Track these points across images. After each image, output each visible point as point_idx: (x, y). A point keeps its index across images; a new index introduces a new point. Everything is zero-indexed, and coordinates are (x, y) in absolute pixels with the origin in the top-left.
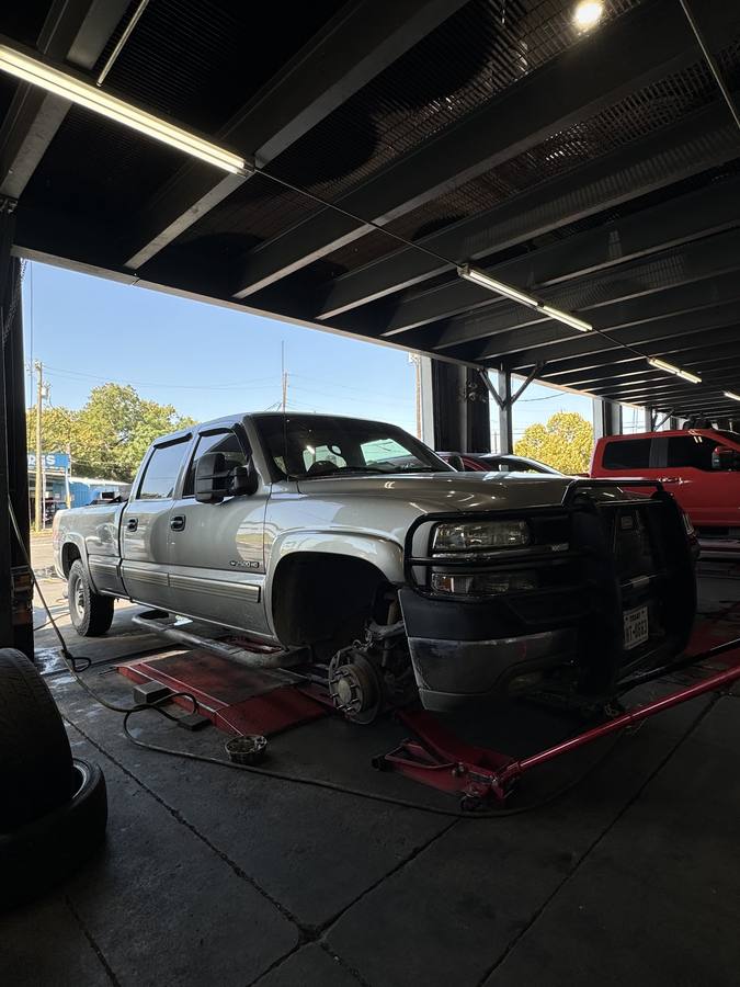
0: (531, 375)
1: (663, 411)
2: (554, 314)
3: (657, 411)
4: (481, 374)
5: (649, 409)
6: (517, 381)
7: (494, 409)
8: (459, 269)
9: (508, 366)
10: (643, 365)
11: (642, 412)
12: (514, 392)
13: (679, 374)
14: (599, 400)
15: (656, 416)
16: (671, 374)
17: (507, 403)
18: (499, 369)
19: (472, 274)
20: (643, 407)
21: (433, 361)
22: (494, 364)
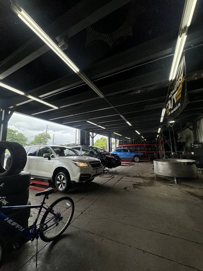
0: (97, 133)
2: (99, 126)
3: (117, 139)
4: (89, 133)
5: (115, 139)
6: (95, 134)
7: (91, 139)
8: (86, 121)
9: (93, 132)
10: (113, 133)
11: (114, 139)
12: (94, 136)
14: (108, 137)
17: (93, 138)
19: (88, 121)
21: (81, 130)
22: (91, 131)
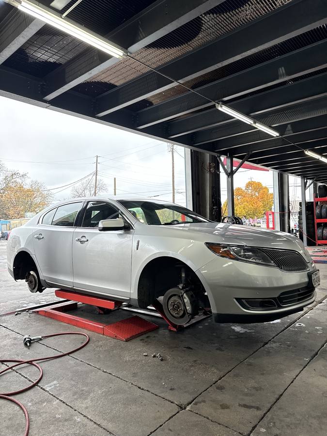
1: (310, 179)
2: (260, 127)
3: (307, 179)
4: (218, 158)
5: (303, 177)
8: (217, 105)
9: (231, 154)
10: (302, 154)
11: (299, 179)
13: (320, 159)
14: (276, 172)
15: (307, 181)
16: (317, 159)
17: (231, 174)
18: (227, 155)
19: (223, 108)
20: (300, 177)
21: (191, 150)
22: (224, 153)
